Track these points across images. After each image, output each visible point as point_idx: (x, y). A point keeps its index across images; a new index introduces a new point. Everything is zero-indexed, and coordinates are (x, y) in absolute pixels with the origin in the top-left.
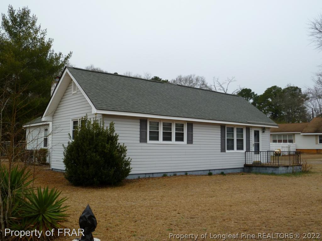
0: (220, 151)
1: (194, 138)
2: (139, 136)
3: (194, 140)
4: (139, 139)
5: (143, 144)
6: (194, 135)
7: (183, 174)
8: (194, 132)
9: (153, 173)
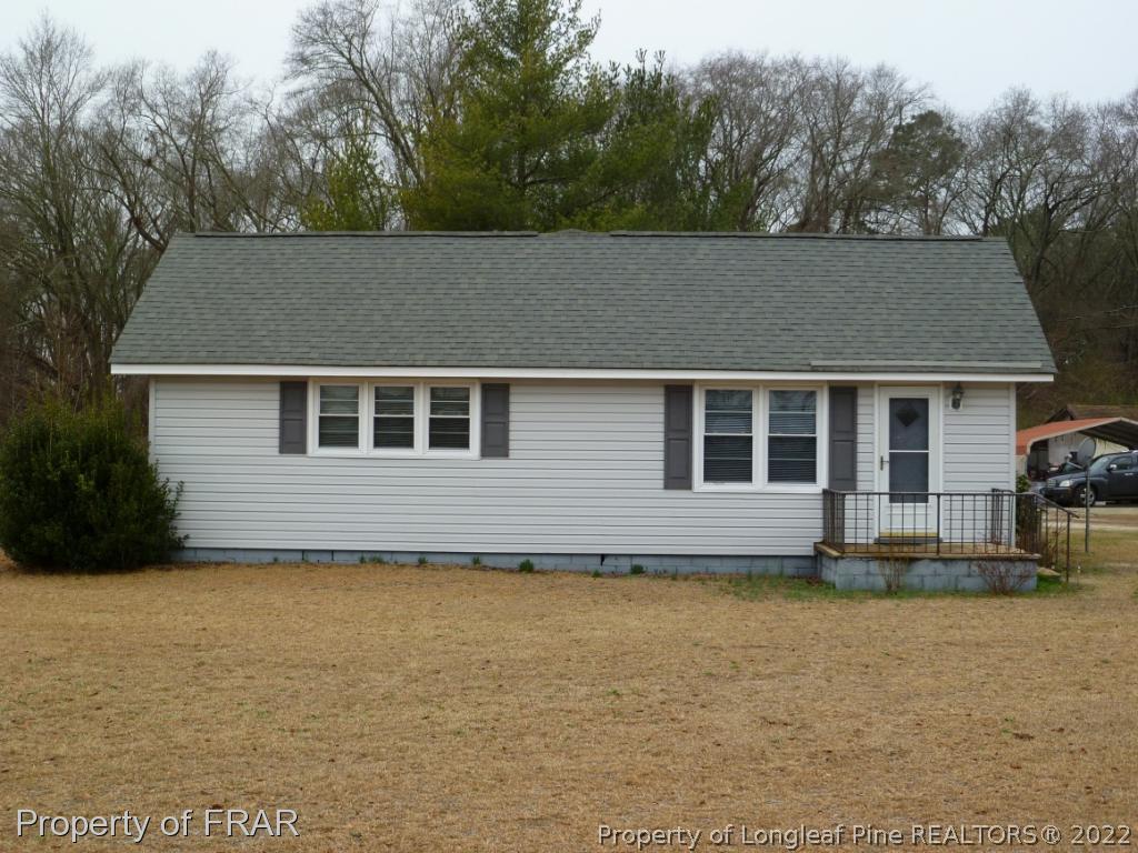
0: (662, 486)
1: (512, 435)
2: (276, 433)
3: (512, 445)
4: (276, 442)
5: (293, 459)
6: (512, 426)
7: (468, 560)
8: (512, 417)
9: (333, 552)
